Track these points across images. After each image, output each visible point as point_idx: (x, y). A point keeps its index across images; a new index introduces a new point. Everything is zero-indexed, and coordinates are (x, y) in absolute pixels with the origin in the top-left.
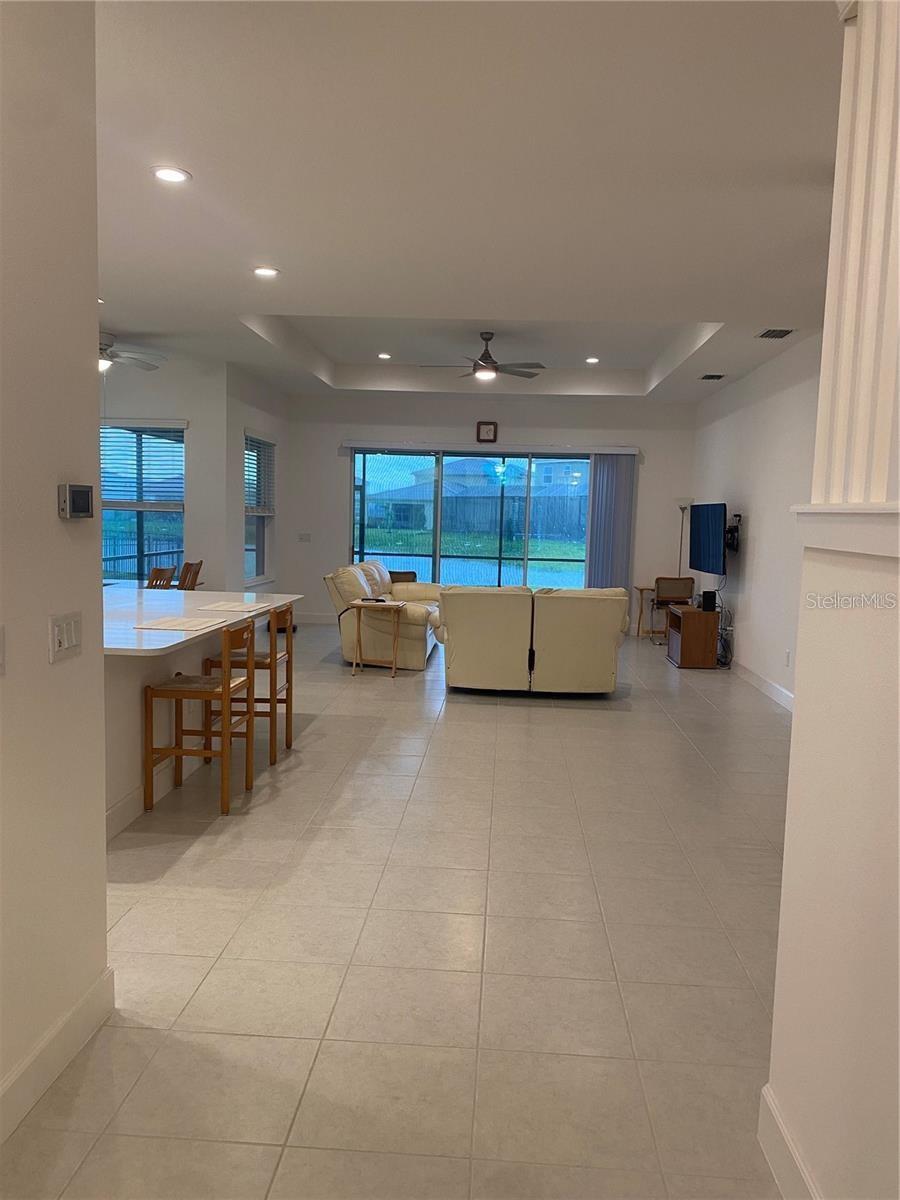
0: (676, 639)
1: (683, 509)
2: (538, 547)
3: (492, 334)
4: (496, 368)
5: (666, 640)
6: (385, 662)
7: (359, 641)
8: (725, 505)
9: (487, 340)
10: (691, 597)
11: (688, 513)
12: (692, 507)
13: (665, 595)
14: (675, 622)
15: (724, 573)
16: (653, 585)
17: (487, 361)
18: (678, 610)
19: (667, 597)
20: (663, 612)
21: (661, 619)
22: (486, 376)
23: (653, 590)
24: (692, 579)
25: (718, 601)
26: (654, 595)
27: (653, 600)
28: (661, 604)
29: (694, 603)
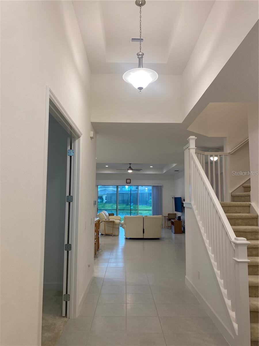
0: (173, 227)
1: (173, 198)
4: (132, 170)
5: (171, 228)
6: (110, 234)
7: (105, 229)
8: (181, 197)
9: (130, 165)
10: (176, 218)
11: (174, 198)
12: (175, 198)
14: (173, 223)
15: (182, 212)
16: (167, 215)
17: (130, 168)
18: (173, 220)
19: (170, 218)
20: (170, 221)
21: (169, 223)
22: (130, 171)
24: (176, 214)
25: (181, 218)
26: (168, 218)
27: (167, 219)
28: (169, 220)
29: (176, 219)
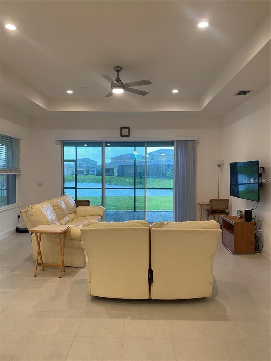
0: (229, 236)
1: (219, 165)
2: (151, 182)
3: (121, 68)
4: (123, 87)
8: (258, 162)
9: (118, 71)
12: (231, 163)
13: (215, 208)
16: (208, 203)
17: (119, 83)
22: (118, 91)
23: (209, 205)
24: (228, 200)
26: (209, 208)
27: (208, 210)
28: (214, 212)
